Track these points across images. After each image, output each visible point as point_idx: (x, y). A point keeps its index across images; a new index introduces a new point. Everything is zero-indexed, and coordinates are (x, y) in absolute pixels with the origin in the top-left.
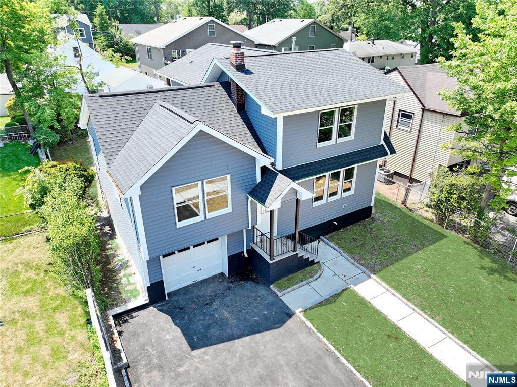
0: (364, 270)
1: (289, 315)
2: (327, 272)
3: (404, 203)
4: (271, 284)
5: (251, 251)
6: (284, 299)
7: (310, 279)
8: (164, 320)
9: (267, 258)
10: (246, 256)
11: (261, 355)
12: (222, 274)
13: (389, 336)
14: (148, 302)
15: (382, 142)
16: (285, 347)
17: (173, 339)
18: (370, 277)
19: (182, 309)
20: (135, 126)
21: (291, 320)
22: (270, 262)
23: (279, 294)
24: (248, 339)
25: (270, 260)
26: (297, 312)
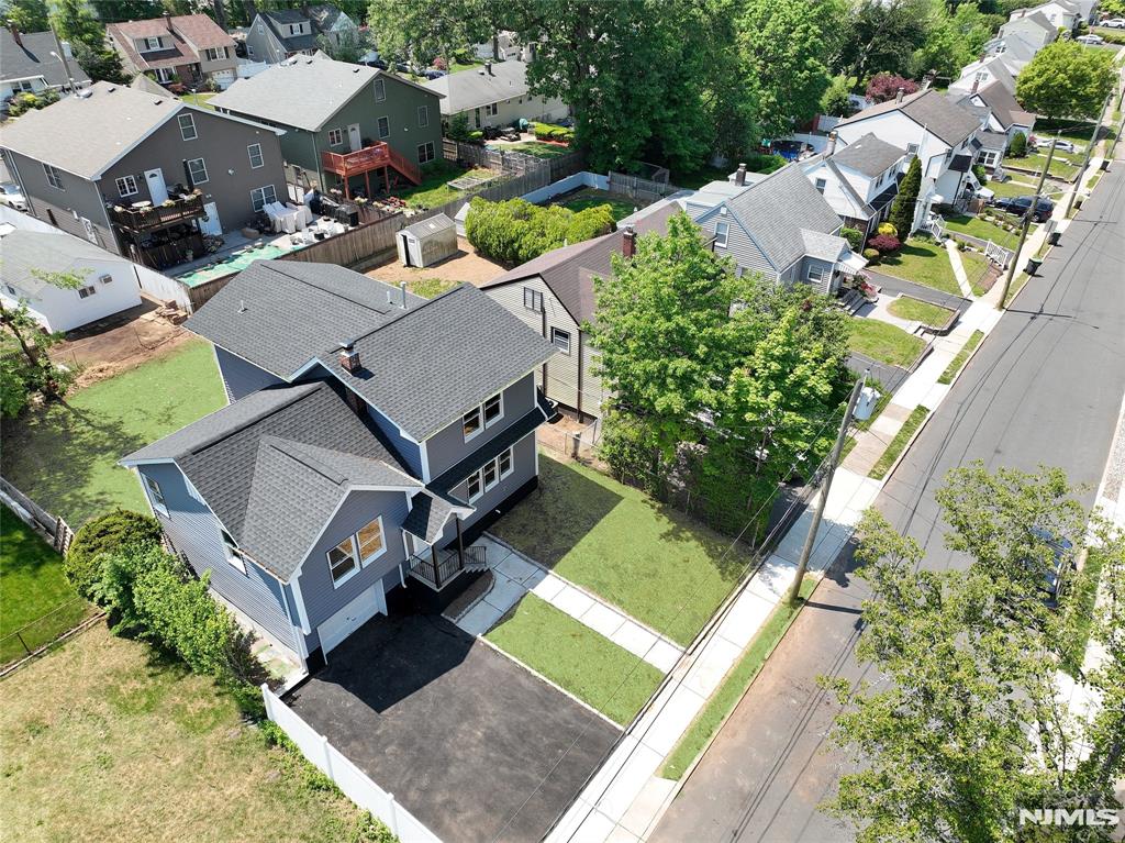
0: (540, 565)
1: (470, 641)
2: (500, 579)
3: (575, 455)
4: (442, 612)
5: (409, 580)
6: (459, 625)
7: (484, 594)
8: (334, 689)
9: (433, 586)
10: (405, 586)
11: (454, 693)
12: (379, 615)
13: (574, 636)
14: (307, 674)
15: (537, 405)
16: (476, 677)
17: (354, 706)
18: (547, 573)
19: (350, 670)
20: (248, 480)
21: (474, 646)
22: (438, 590)
23: (454, 621)
24: (436, 681)
25: (438, 588)
26: (479, 636)
